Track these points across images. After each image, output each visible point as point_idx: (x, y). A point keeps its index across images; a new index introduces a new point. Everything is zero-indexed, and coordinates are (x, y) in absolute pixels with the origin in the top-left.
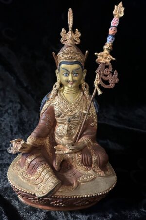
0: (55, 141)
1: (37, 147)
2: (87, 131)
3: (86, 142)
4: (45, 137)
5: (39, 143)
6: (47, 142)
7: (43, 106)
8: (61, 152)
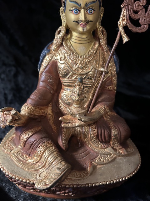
0: (60, 110)
1: (36, 119)
2: (103, 97)
3: (102, 112)
4: (47, 105)
5: (38, 112)
6: (49, 111)
7: (42, 61)
8: (69, 125)
